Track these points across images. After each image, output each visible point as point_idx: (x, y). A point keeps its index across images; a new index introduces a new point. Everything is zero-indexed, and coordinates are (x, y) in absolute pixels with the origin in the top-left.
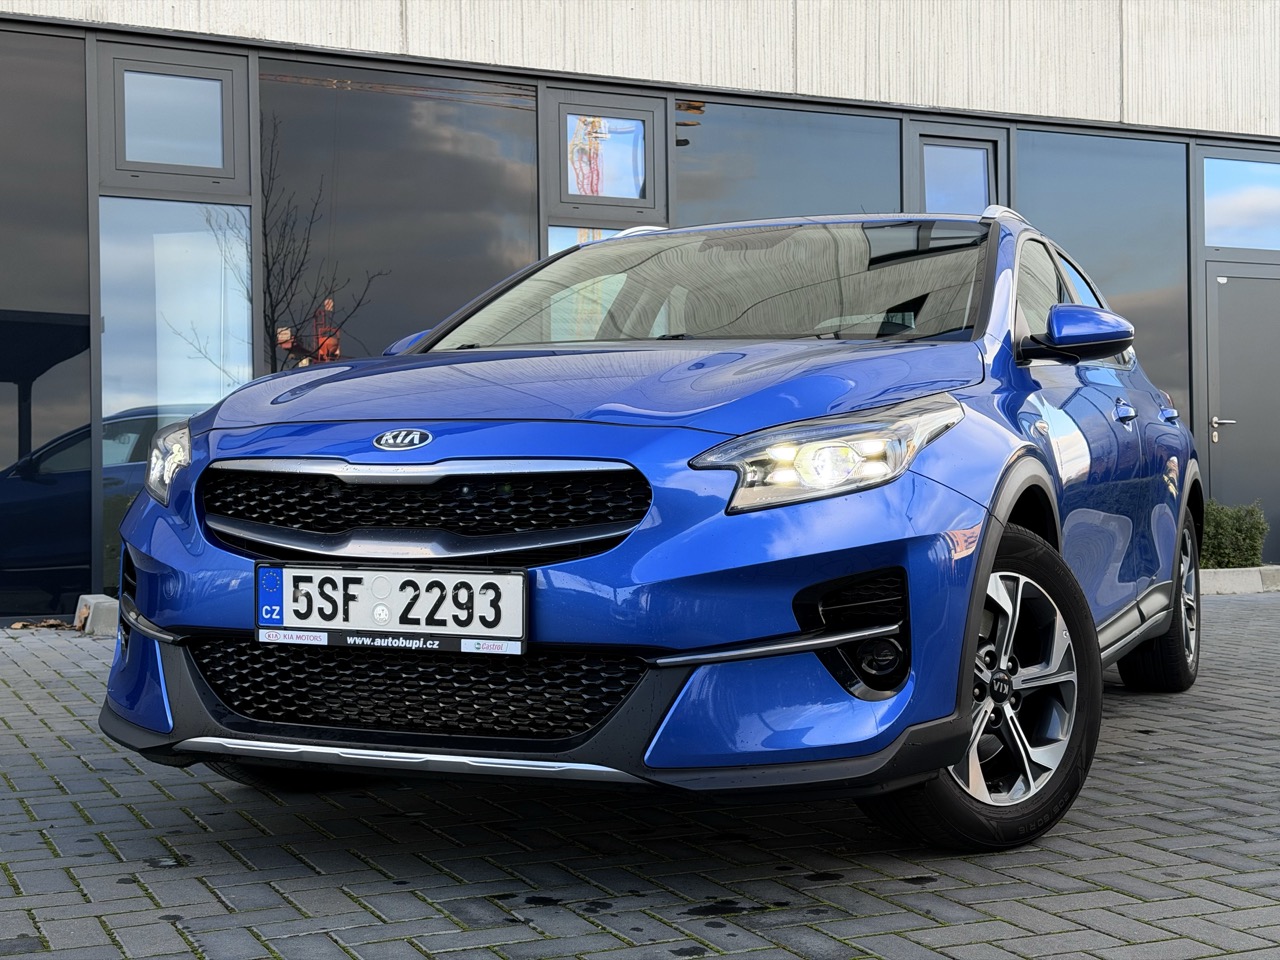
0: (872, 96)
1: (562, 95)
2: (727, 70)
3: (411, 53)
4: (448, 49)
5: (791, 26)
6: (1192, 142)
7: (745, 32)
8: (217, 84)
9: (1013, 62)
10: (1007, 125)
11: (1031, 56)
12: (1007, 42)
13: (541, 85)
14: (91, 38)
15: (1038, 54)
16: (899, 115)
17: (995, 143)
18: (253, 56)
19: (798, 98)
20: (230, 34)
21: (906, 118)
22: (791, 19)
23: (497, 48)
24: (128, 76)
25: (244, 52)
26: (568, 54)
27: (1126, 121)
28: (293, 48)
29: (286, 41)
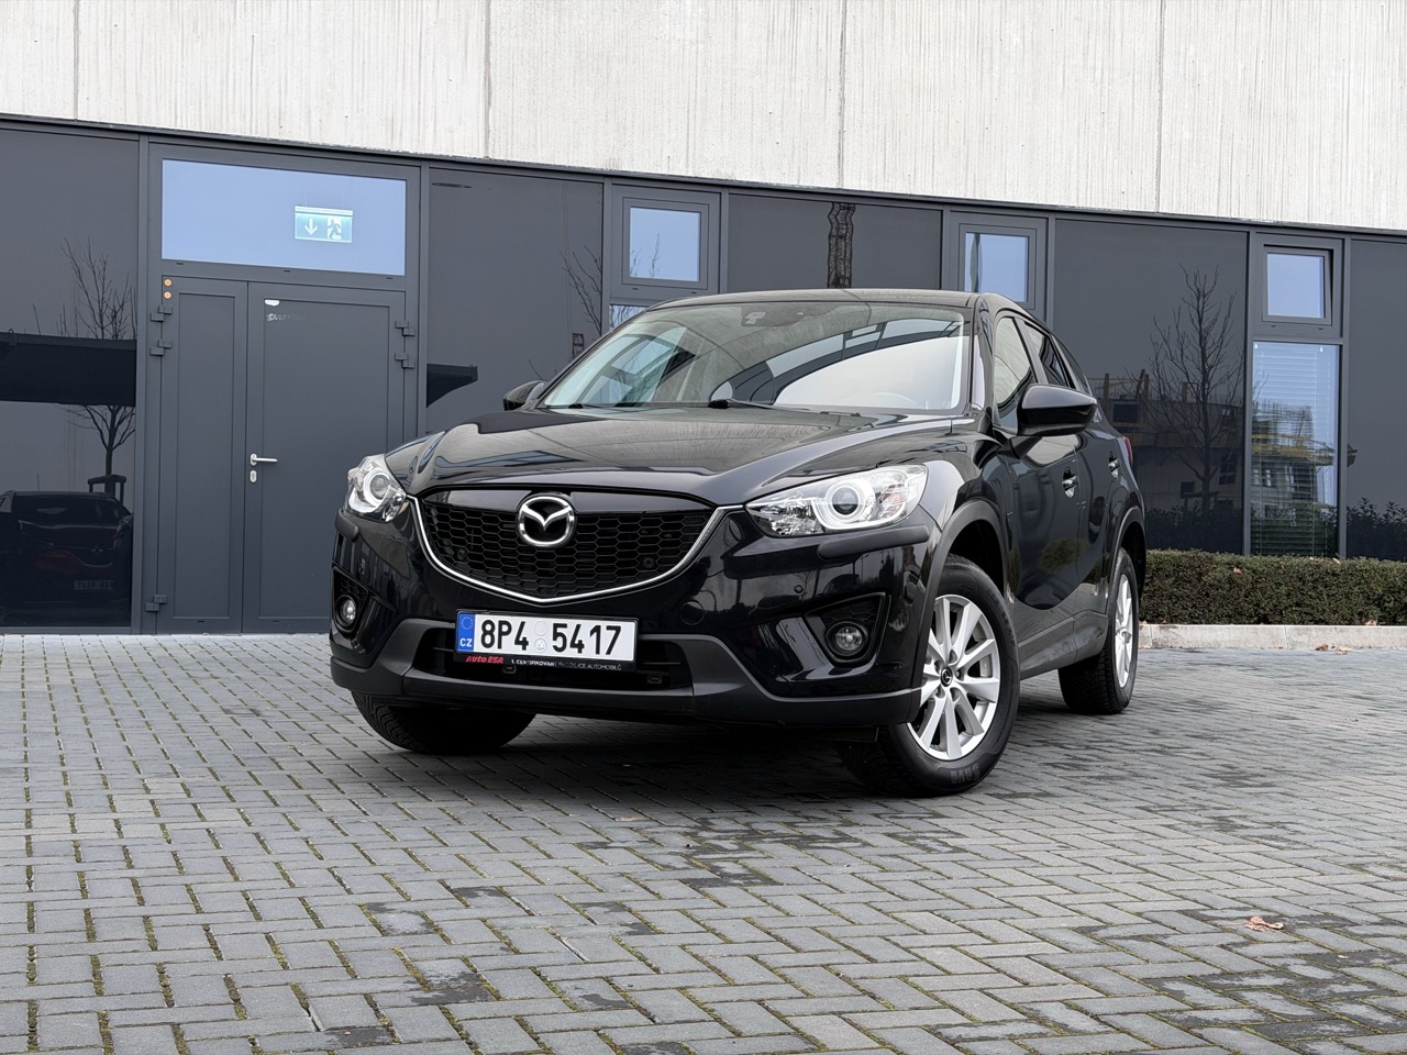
0: (1224, 214)
1: (962, 218)
2: (1100, 194)
3: (845, 187)
4: (874, 183)
5: (1155, 153)
7: (1116, 162)
8: (697, 215)
9: (1350, 183)
10: (1342, 236)
11: (1366, 175)
12: (1344, 166)
13: (946, 210)
14: (608, 182)
15: (1372, 175)
16: (1247, 229)
17: (1331, 252)
18: (725, 193)
19: (1161, 216)
20: (710, 176)
21: (1253, 232)
22: (1156, 149)
23: (912, 181)
24: (632, 209)
25: (719, 190)
26: (969, 184)
28: (756, 186)
29: (751, 180)
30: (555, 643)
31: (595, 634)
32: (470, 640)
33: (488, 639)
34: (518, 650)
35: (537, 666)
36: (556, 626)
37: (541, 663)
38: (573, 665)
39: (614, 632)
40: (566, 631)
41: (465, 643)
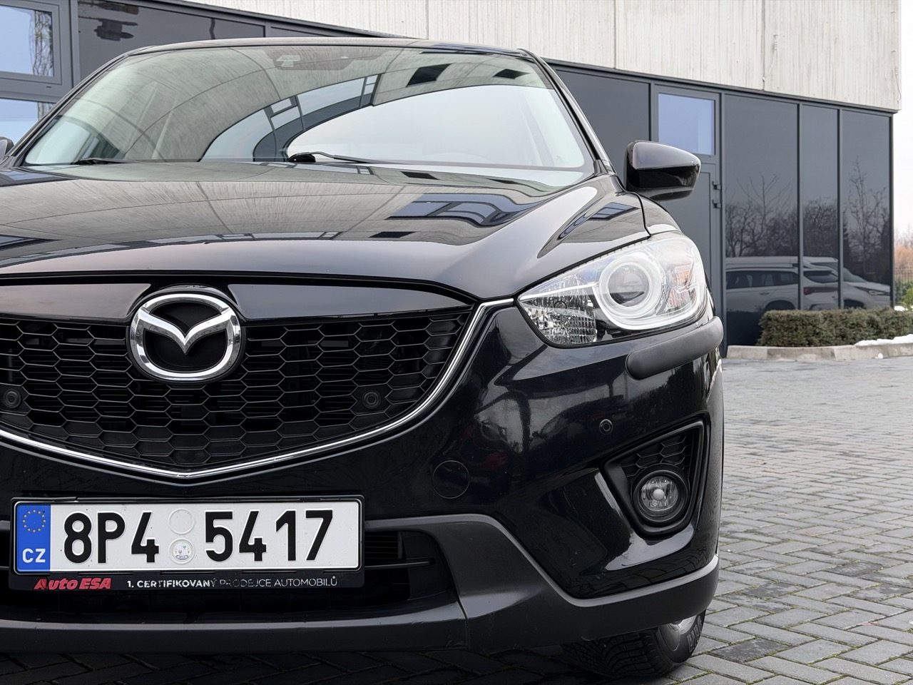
1: (282, 34)
2: (386, 22)
6: (653, 83)
11: (565, 22)
15: (568, 21)
26: (286, 5)
27: (617, 68)
30: (211, 547)
31: (286, 527)
32: (43, 551)
33: (78, 547)
34: (139, 563)
35: (178, 589)
36: (210, 517)
37: (186, 584)
38: (247, 583)
39: (321, 521)
40: (236, 527)
41: (36, 555)
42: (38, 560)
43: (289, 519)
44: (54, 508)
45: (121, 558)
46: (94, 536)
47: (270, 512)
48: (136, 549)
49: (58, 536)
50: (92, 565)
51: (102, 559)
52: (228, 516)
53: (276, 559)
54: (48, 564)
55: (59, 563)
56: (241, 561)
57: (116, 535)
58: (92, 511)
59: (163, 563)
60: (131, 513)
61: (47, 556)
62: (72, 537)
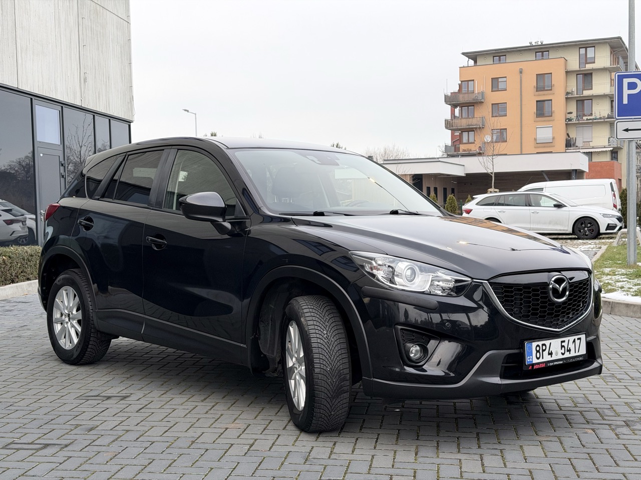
30: (562, 351)
31: (574, 343)
32: (531, 357)
33: (538, 355)
36: (562, 342)
37: (558, 363)
38: (568, 361)
39: (579, 341)
40: (565, 344)
41: (529, 359)
42: (531, 360)
43: (574, 341)
44: (533, 343)
45: (547, 358)
46: (541, 351)
47: (571, 339)
48: (549, 354)
49: (534, 352)
50: (541, 360)
51: (543, 358)
52: (564, 341)
53: (573, 354)
54: (532, 361)
55: (535, 361)
56: (567, 355)
57: (545, 350)
58: (540, 343)
59: (554, 357)
60: (547, 342)
61: (532, 359)
62: (538, 351)
